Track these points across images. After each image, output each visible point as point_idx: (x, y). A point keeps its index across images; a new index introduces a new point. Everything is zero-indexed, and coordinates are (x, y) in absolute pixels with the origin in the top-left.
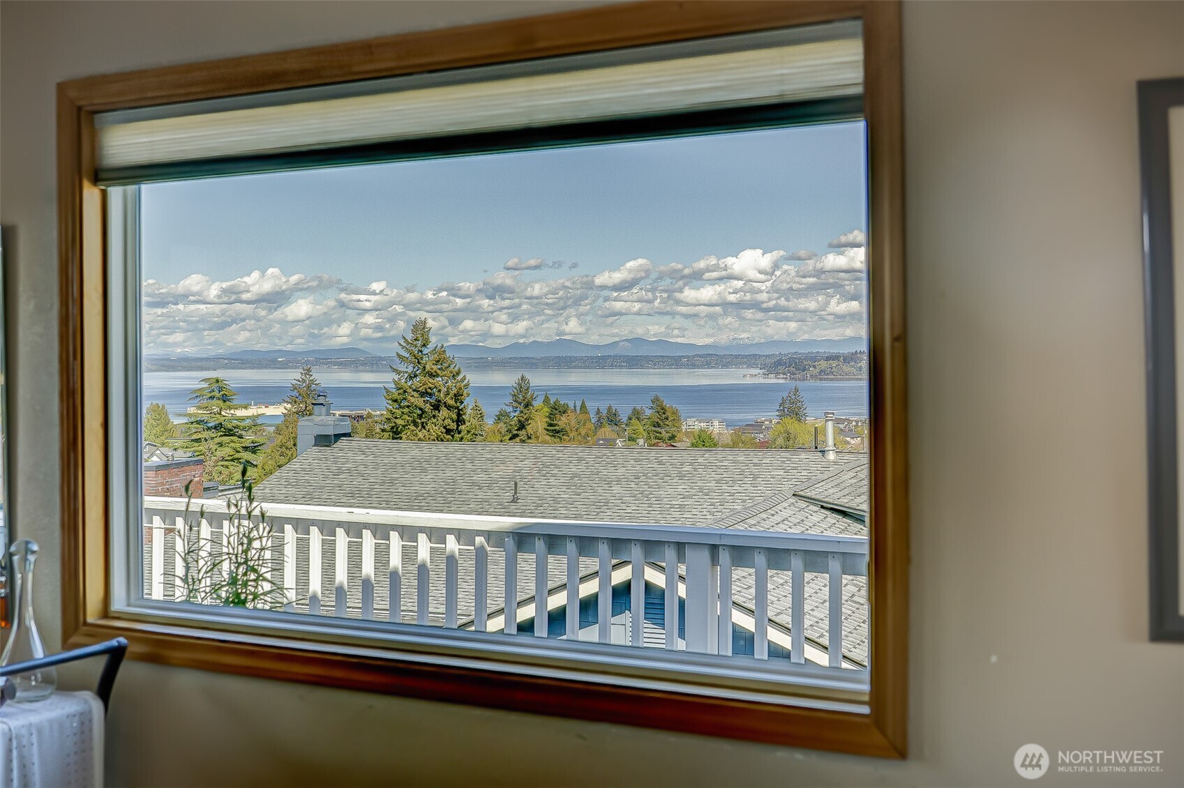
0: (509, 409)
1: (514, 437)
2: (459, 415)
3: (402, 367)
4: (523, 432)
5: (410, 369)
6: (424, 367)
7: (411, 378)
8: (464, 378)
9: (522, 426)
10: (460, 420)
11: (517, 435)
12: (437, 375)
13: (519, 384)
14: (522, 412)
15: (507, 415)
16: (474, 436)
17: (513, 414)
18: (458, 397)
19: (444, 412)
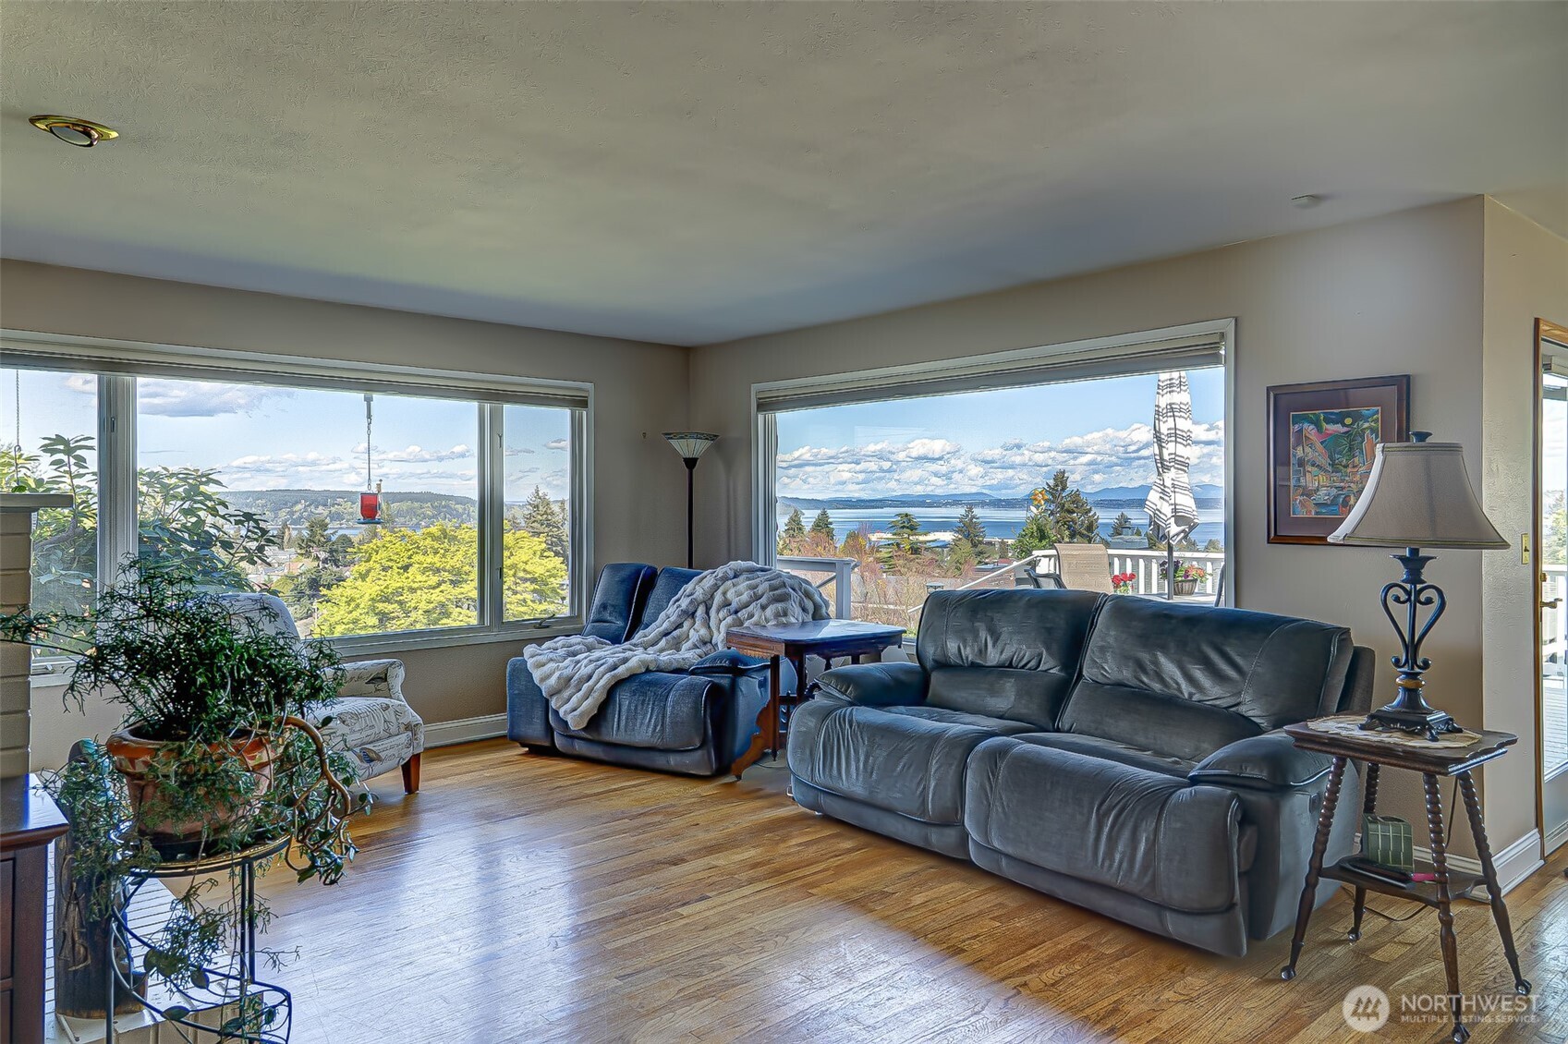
5: (1052, 508)
6: (1064, 507)
8: (1094, 515)
12: (1074, 512)
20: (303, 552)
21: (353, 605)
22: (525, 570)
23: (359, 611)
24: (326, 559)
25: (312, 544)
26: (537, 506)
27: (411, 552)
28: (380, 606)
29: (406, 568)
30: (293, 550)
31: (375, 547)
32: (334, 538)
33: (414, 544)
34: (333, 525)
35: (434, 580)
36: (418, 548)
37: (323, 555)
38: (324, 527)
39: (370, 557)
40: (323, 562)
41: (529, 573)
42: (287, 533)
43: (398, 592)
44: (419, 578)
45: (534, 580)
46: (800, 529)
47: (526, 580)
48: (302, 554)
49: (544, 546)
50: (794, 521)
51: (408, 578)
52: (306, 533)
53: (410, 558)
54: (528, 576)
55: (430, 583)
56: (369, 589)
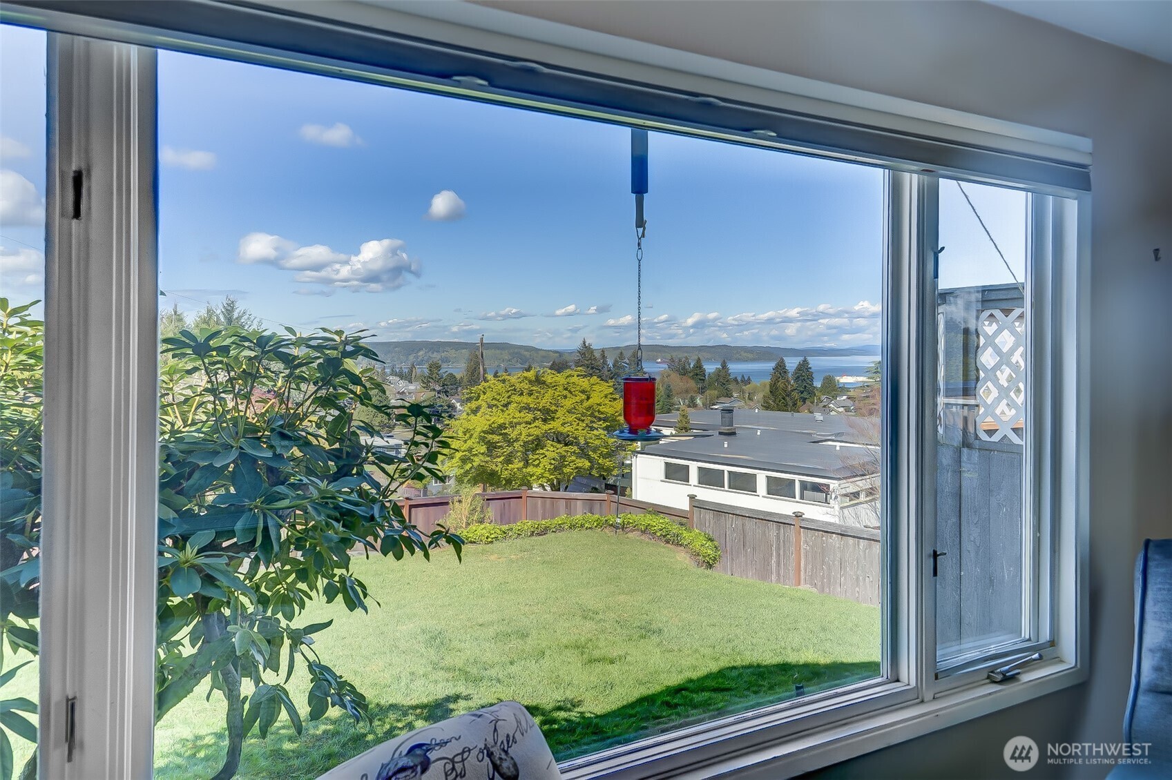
20: (425, 385)
21: (468, 435)
22: (599, 411)
23: (473, 440)
24: (440, 391)
25: (431, 380)
26: (584, 354)
27: (510, 393)
28: (490, 437)
29: (506, 406)
30: (418, 383)
31: (482, 389)
32: (444, 376)
33: (512, 386)
34: (444, 366)
35: (530, 417)
36: (515, 390)
37: (438, 388)
38: (439, 368)
39: (479, 396)
40: (438, 393)
41: (602, 413)
42: (414, 371)
43: (502, 426)
44: (518, 415)
45: (605, 420)
46: (785, 372)
47: (600, 419)
48: (424, 387)
49: (611, 390)
50: (780, 366)
51: (509, 415)
52: (427, 372)
53: (509, 397)
54: (602, 416)
55: (526, 419)
56: (480, 423)
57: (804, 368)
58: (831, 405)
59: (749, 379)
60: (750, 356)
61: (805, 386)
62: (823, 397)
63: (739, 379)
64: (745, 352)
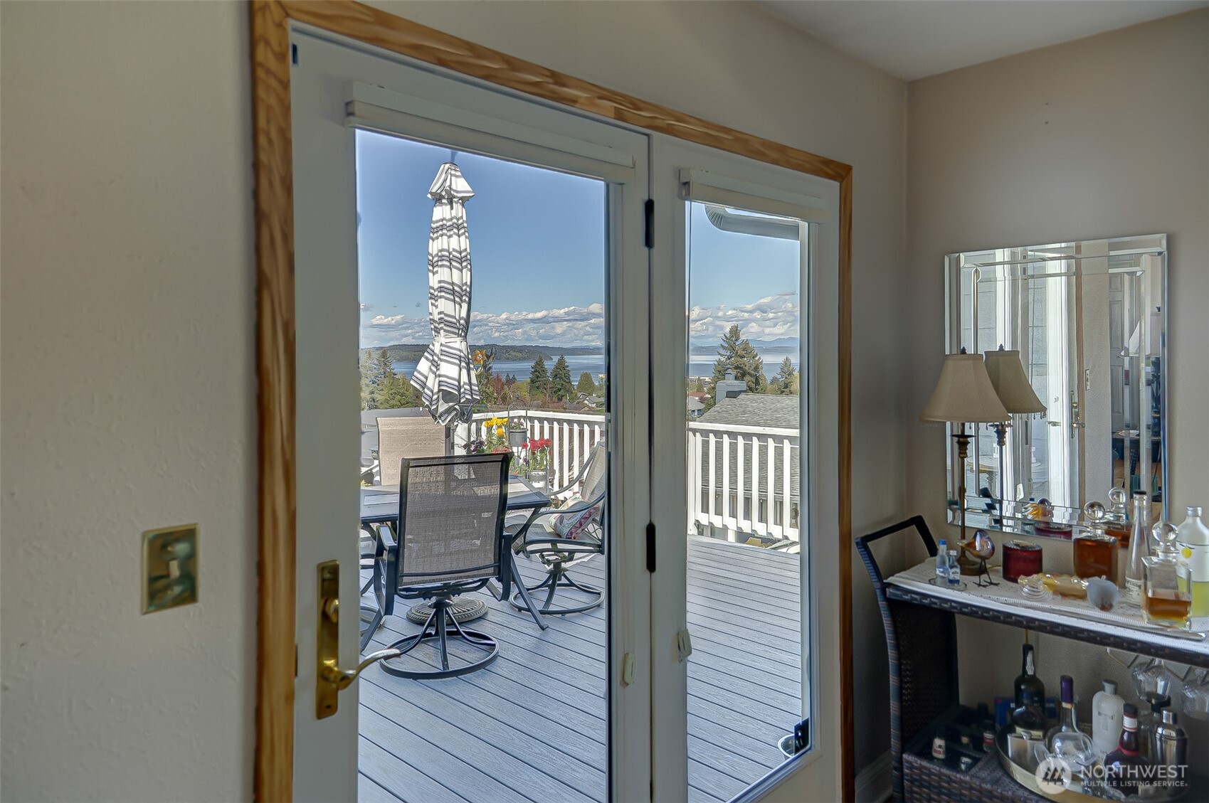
0: (779, 377)
1: (782, 392)
2: (757, 379)
3: (723, 352)
4: (787, 390)
5: (728, 354)
6: (737, 353)
7: (729, 359)
8: (760, 358)
9: (786, 386)
10: (757, 383)
11: (784, 391)
12: (745, 357)
13: (785, 362)
14: (786, 378)
15: (778, 380)
16: (764, 391)
17: (781, 380)
18: (756, 369)
19: (747, 378)
46: (544, 371)
50: (540, 366)
57: (561, 365)
58: (586, 402)
59: (514, 378)
60: (519, 355)
61: (563, 384)
62: (579, 394)
63: (504, 378)
64: (514, 351)
